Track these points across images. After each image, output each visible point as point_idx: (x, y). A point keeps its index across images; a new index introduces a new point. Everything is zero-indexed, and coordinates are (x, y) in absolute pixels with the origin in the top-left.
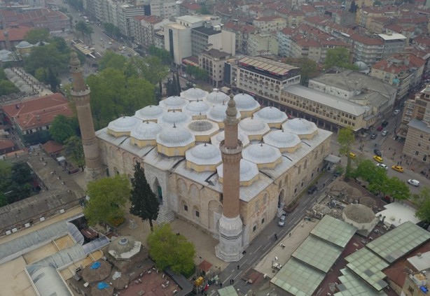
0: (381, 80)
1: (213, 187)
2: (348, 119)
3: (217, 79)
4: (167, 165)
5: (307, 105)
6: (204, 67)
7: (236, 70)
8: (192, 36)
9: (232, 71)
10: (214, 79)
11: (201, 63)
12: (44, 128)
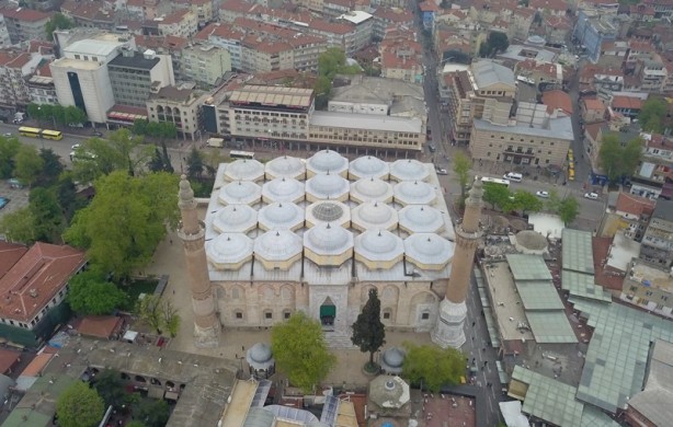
0: (401, 80)
1: (420, 279)
2: (408, 139)
3: (192, 130)
4: (343, 277)
5: (350, 135)
6: (161, 117)
7: (227, 112)
8: (110, 75)
9: (218, 115)
10: (184, 130)
11: (155, 112)
12: (51, 304)
